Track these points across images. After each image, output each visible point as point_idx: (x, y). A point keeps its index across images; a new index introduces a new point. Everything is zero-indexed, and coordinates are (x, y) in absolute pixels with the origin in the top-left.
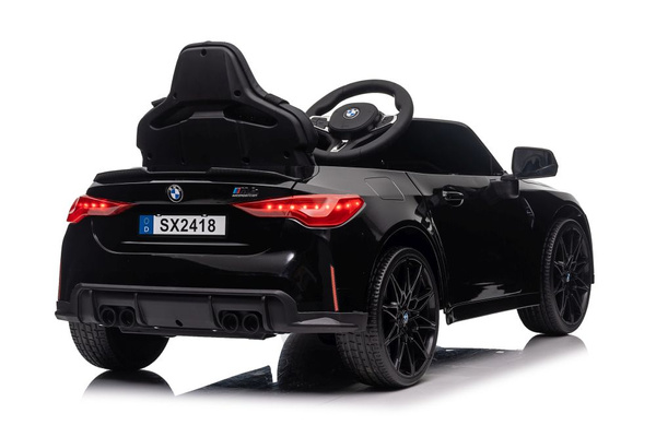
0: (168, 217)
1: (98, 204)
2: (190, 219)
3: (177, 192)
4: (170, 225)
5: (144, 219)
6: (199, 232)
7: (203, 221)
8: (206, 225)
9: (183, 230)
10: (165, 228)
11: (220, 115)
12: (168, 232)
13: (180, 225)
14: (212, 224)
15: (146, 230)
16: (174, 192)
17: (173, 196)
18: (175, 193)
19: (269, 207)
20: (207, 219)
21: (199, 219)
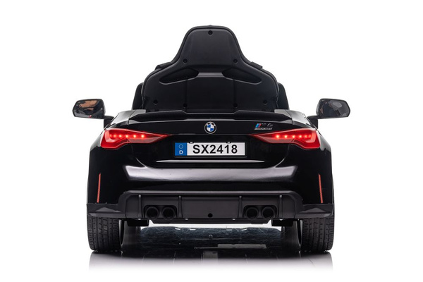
0: (200, 144)
1: (139, 135)
2: (217, 145)
3: (212, 127)
4: (201, 149)
5: (178, 146)
6: (225, 153)
7: (227, 146)
8: (230, 149)
9: (211, 152)
10: (196, 151)
11: (220, 75)
12: (200, 154)
13: (209, 149)
14: (235, 148)
15: (181, 152)
16: (209, 126)
17: (209, 129)
18: (211, 127)
19: (278, 136)
20: (230, 145)
21: (224, 145)
